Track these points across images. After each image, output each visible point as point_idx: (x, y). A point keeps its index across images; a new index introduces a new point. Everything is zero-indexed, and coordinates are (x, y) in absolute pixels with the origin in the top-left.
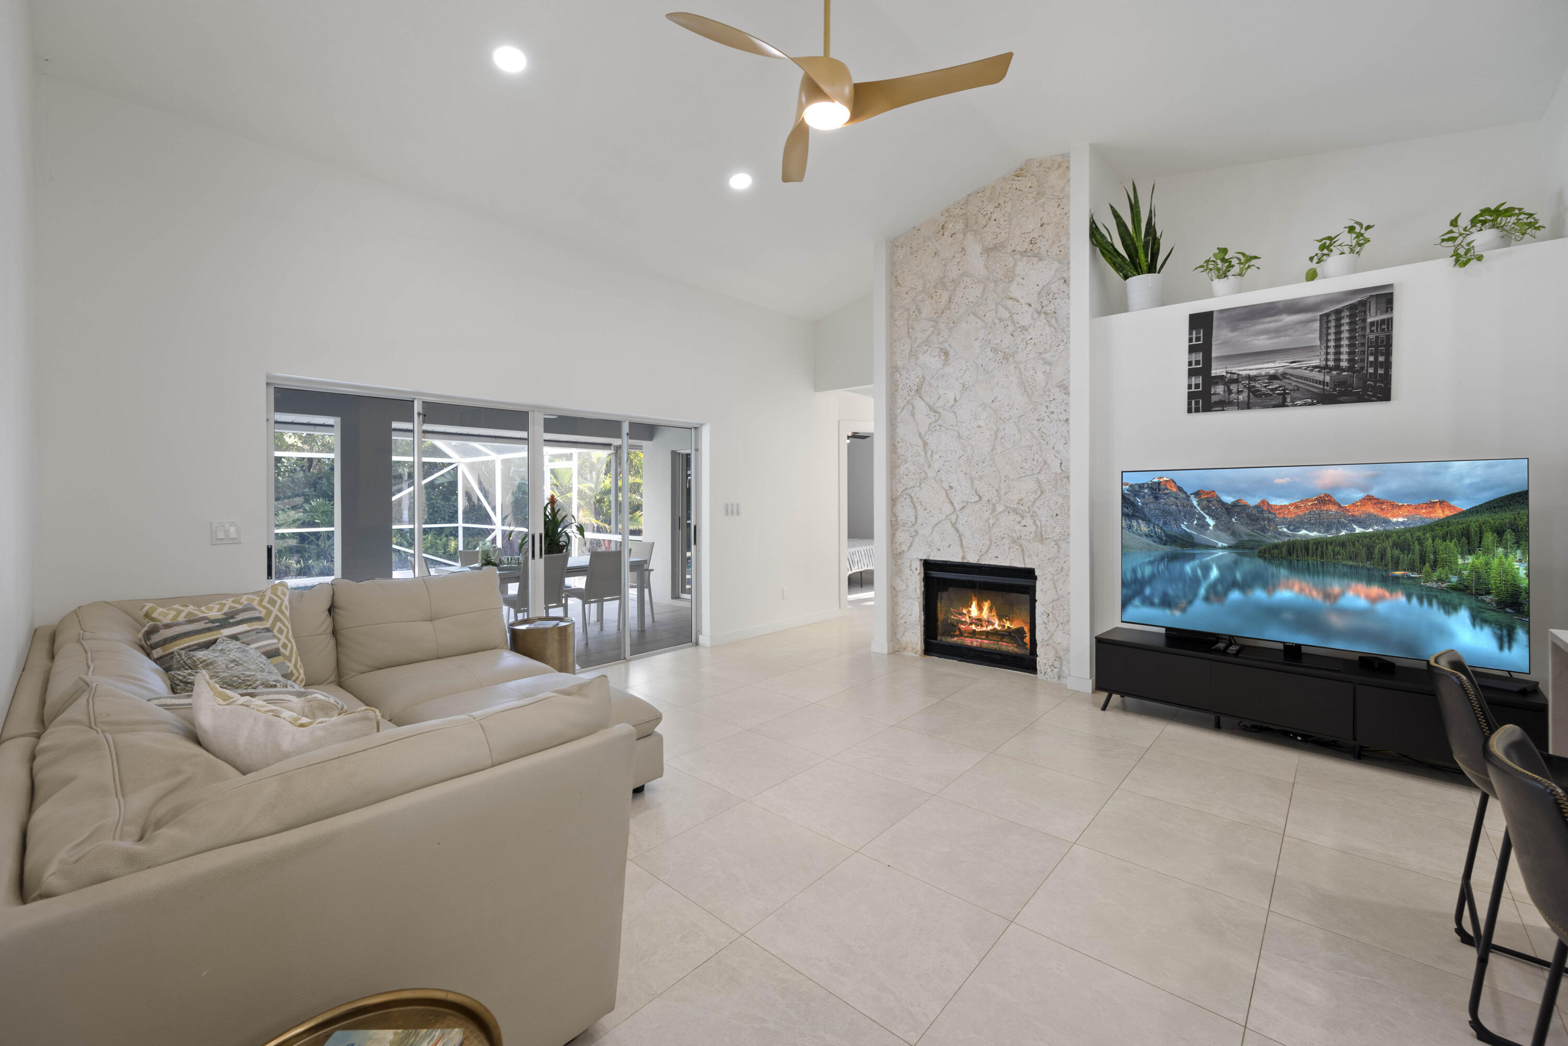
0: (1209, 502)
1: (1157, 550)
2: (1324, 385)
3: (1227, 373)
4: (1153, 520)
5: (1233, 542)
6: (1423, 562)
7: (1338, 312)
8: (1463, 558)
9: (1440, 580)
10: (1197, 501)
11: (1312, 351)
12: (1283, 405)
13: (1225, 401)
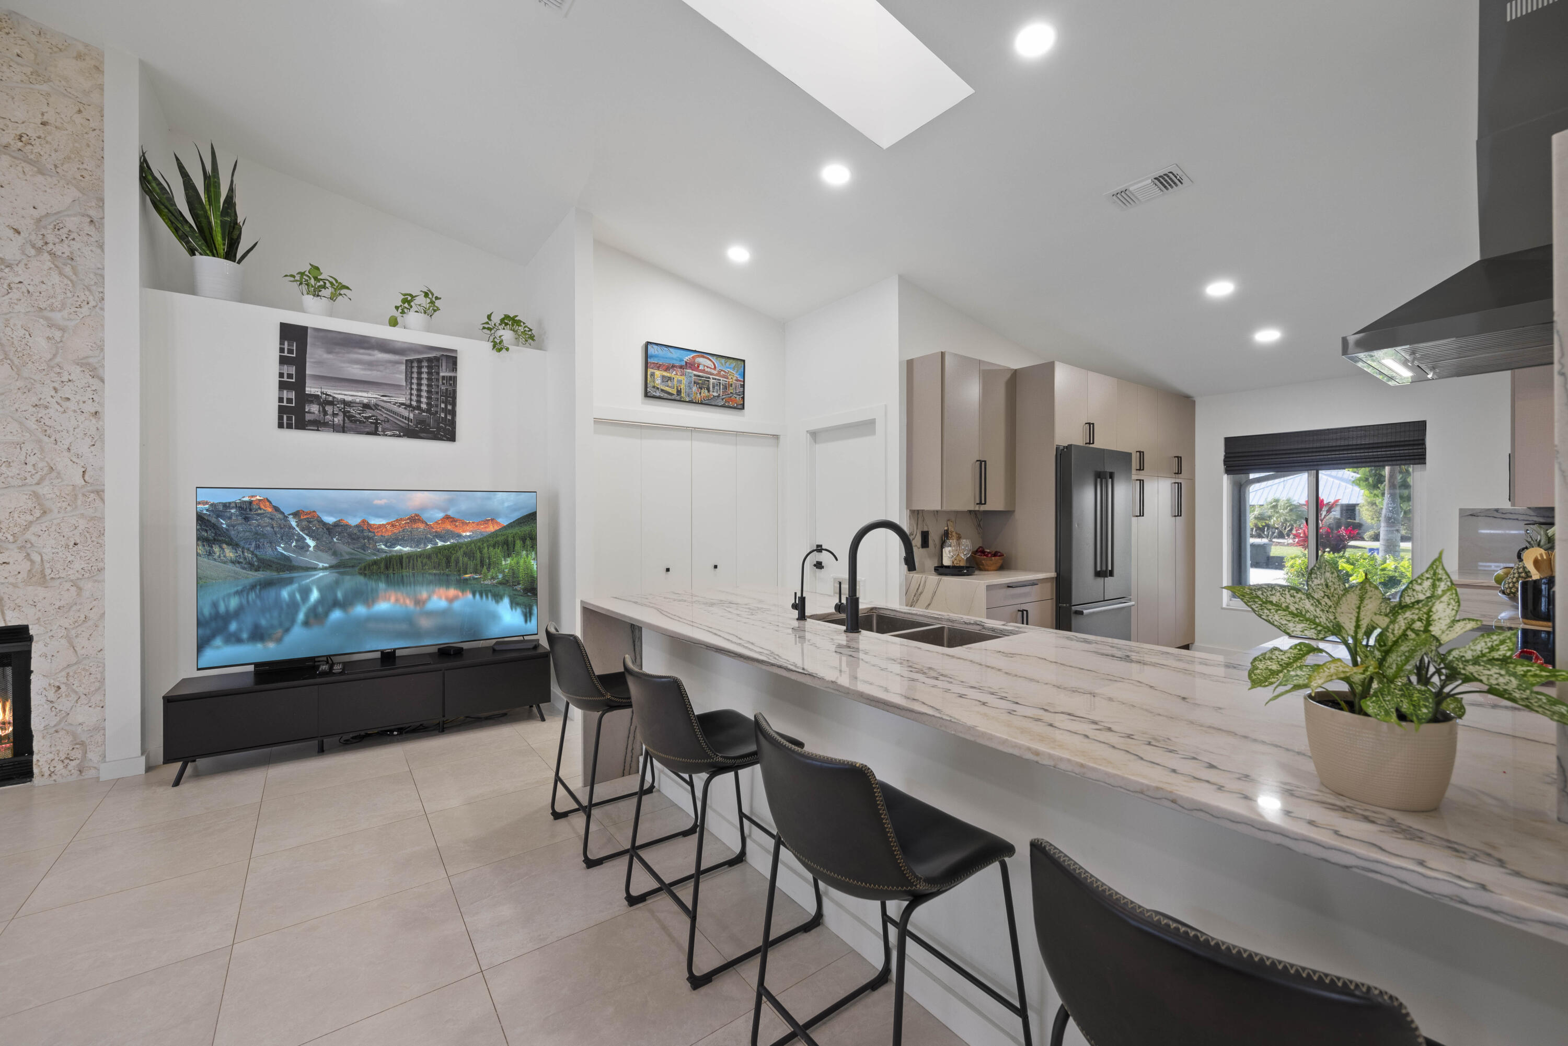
0: (310, 522)
1: (247, 578)
2: (408, 421)
3: (322, 393)
4: (242, 544)
5: (334, 561)
6: (482, 565)
7: (419, 361)
8: (505, 560)
9: (493, 578)
10: (296, 522)
11: (399, 390)
12: (375, 433)
13: (320, 421)
